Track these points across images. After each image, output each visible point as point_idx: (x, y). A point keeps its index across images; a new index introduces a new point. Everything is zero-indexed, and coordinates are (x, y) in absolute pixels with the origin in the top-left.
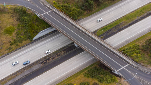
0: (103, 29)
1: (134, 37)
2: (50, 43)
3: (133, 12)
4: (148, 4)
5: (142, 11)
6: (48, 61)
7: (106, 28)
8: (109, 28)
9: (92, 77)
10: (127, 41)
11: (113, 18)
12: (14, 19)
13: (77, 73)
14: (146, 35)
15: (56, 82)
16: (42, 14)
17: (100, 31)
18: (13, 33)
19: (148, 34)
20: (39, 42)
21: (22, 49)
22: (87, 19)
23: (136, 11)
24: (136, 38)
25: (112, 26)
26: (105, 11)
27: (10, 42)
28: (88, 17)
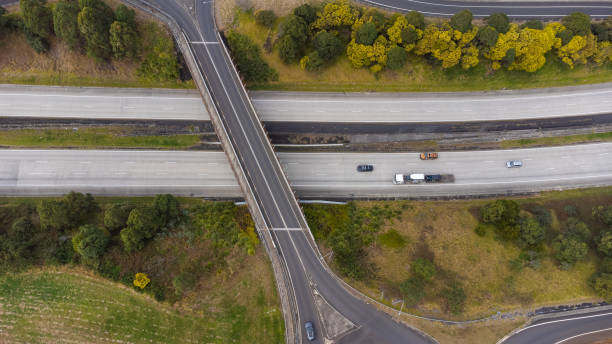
0: (176, 145)
1: (126, 93)
2: (312, 178)
3: (70, 148)
4: (14, 148)
5: (49, 139)
6: (333, 139)
7: (166, 143)
8: (161, 139)
9: (266, 65)
10: (149, 94)
11: (130, 156)
12: (372, 259)
13: (287, 90)
14: (98, 85)
15: (335, 96)
16: (300, 232)
17: (185, 145)
18: (386, 231)
19: (92, 85)
20: (335, 191)
21: (379, 195)
22: (191, 189)
23: (61, 145)
24: (124, 89)
25: (149, 139)
26: (131, 190)
27: (399, 218)
28: (187, 195)
